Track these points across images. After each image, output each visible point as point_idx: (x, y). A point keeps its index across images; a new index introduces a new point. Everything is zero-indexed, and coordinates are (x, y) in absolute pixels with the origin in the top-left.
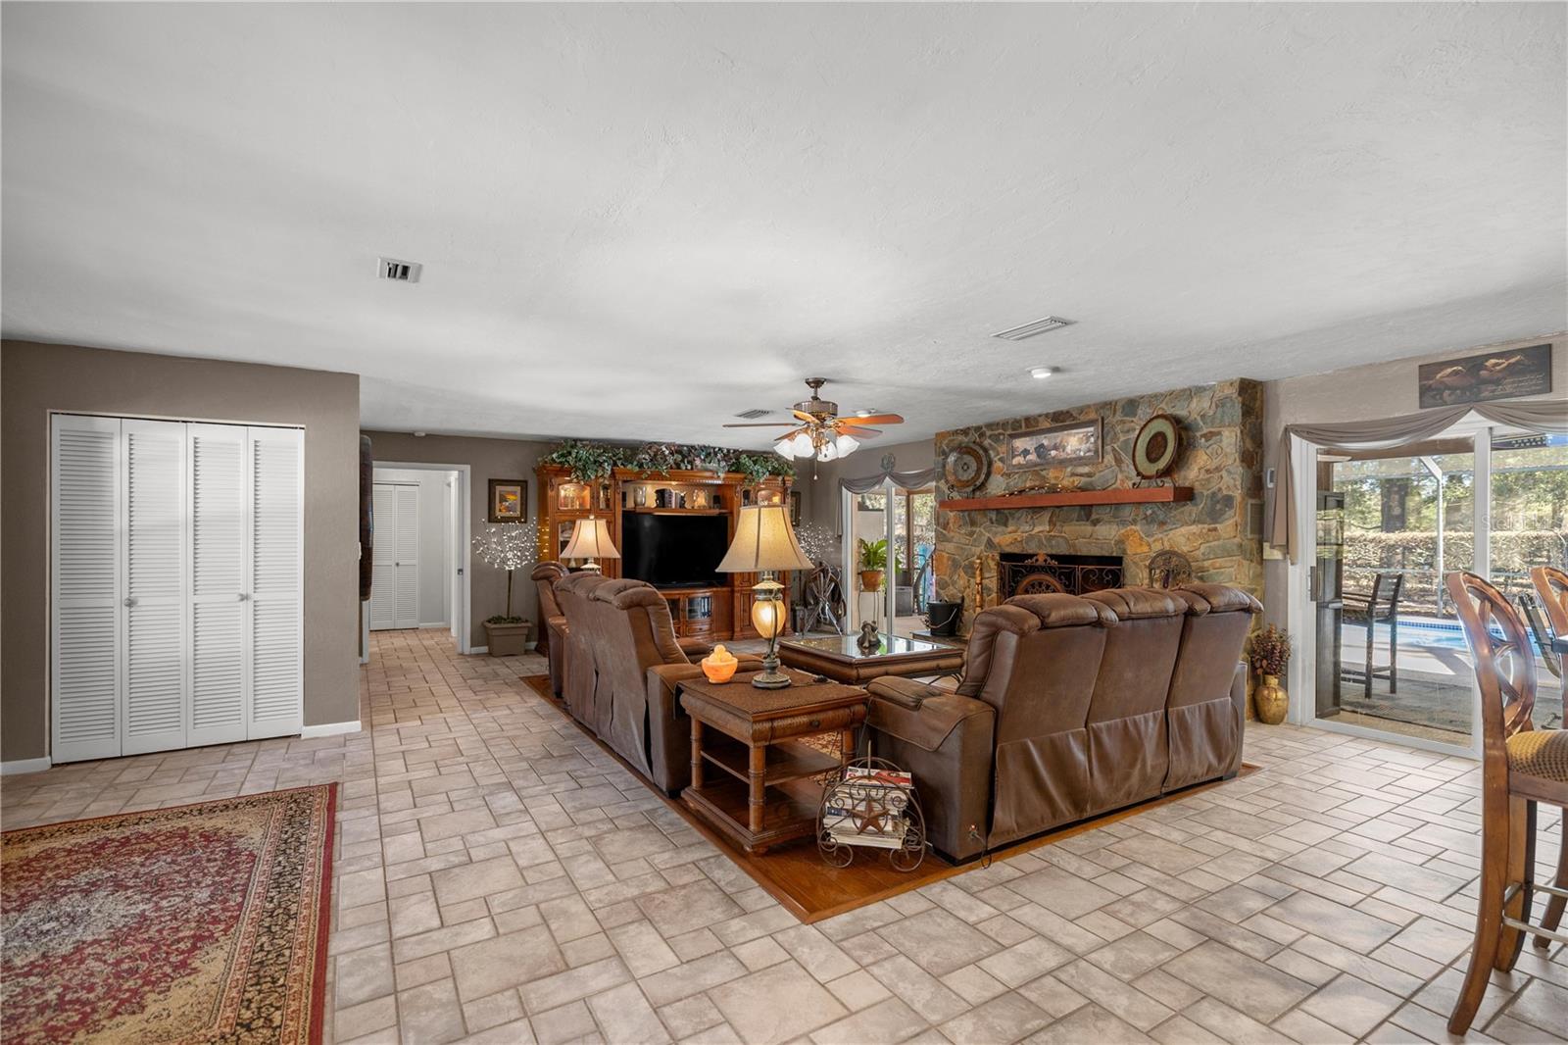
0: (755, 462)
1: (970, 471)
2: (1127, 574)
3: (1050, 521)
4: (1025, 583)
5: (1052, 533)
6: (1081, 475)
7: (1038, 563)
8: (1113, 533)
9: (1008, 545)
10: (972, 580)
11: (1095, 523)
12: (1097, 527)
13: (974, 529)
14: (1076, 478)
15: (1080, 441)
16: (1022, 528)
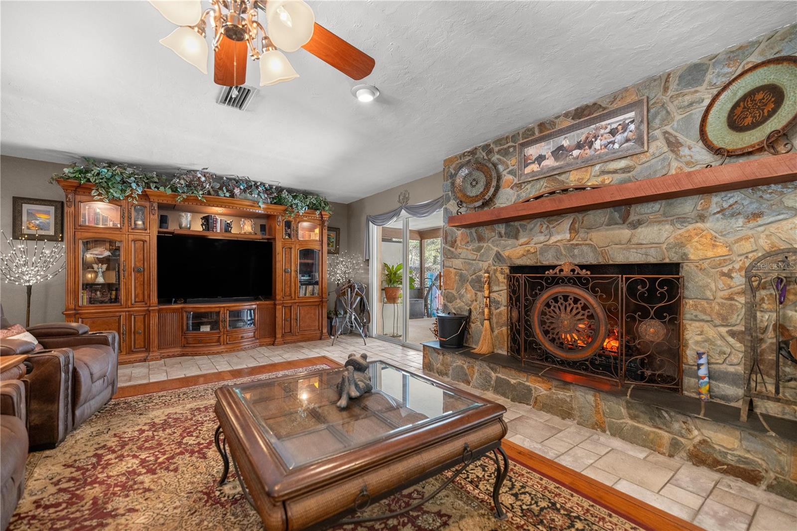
0: (295, 197)
1: (478, 186)
2: (690, 285)
3: (572, 229)
4: (546, 296)
5: (574, 242)
6: (615, 172)
7: (563, 274)
8: (665, 235)
10: (479, 293)
11: (635, 225)
12: (639, 230)
13: (481, 244)
14: (606, 177)
15: (613, 132)
16: (535, 239)
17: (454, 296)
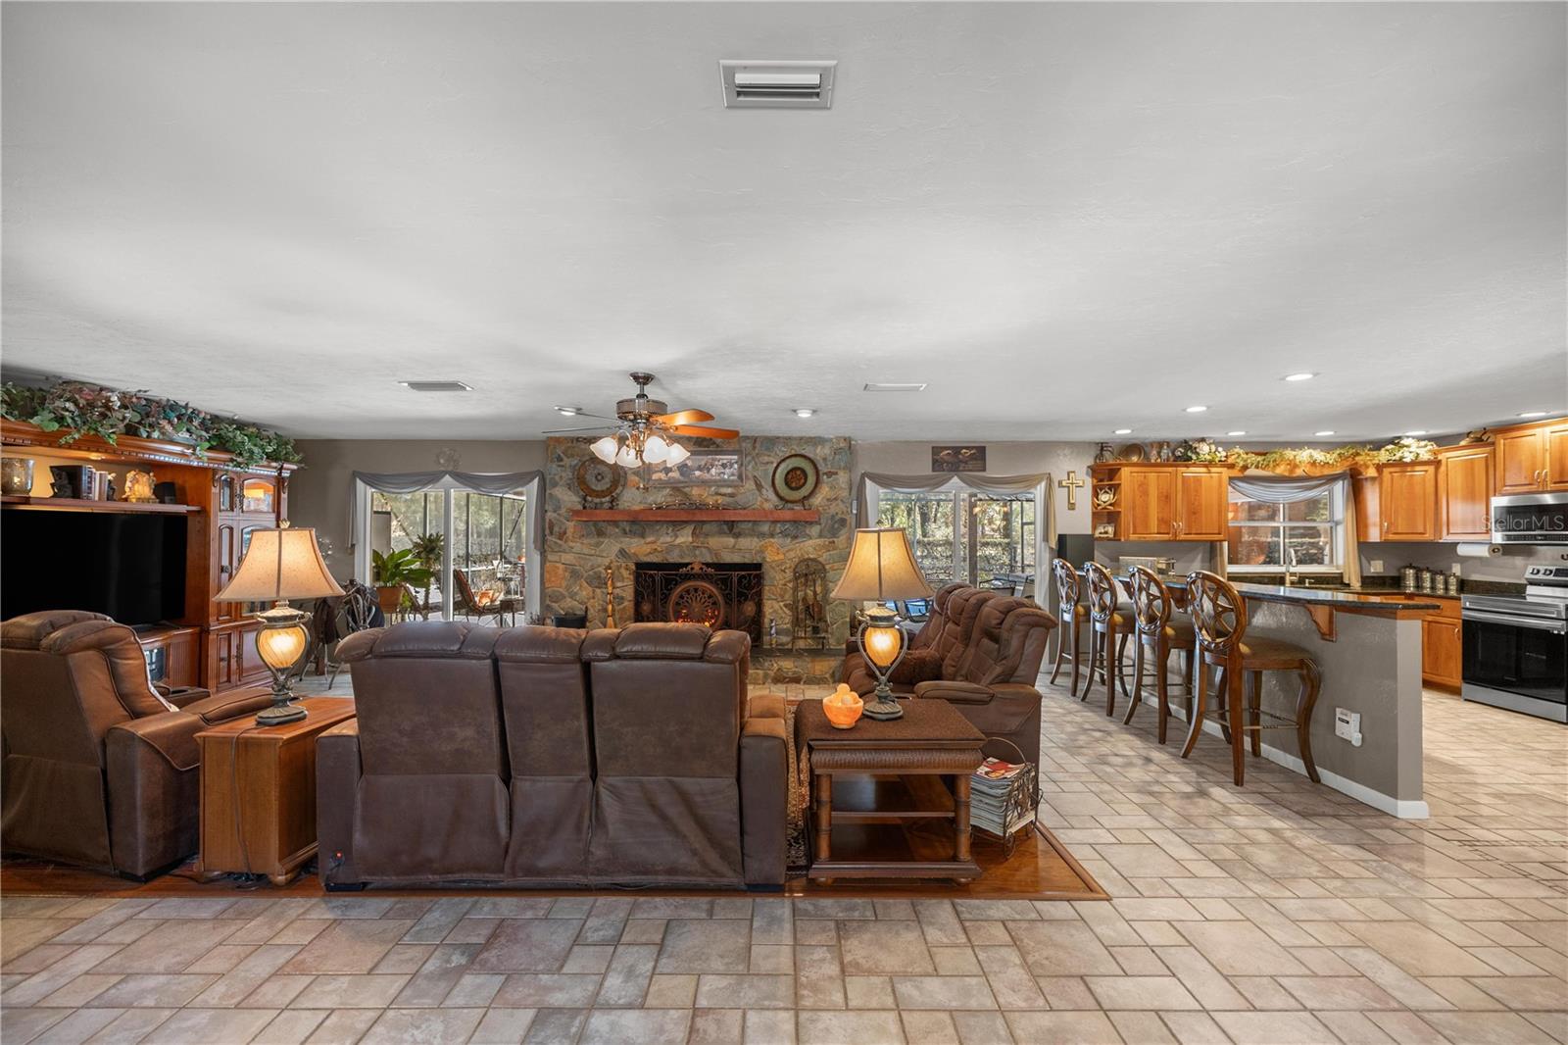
1: (603, 481)
2: (766, 577)
3: (693, 534)
4: (680, 589)
5: (695, 544)
6: (724, 495)
7: (694, 571)
8: (754, 544)
9: (646, 555)
10: (598, 591)
11: (737, 536)
12: (740, 540)
13: (602, 540)
14: (719, 497)
15: (724, 466)
16: (662, 540)
17: (562, 594)
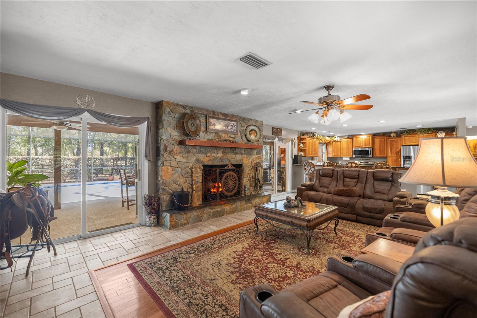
2: (244, 169)
3: (223, 152)
4: (225, 176)
5: (225, 157)
6: (232, 137)
7: (229, 168)
8: (240, 157)
9: (208, 161)
10: (187, 179)
13: (189, 155)
15: (232, 126)
16: (213, 155)
17: (171, 182)
